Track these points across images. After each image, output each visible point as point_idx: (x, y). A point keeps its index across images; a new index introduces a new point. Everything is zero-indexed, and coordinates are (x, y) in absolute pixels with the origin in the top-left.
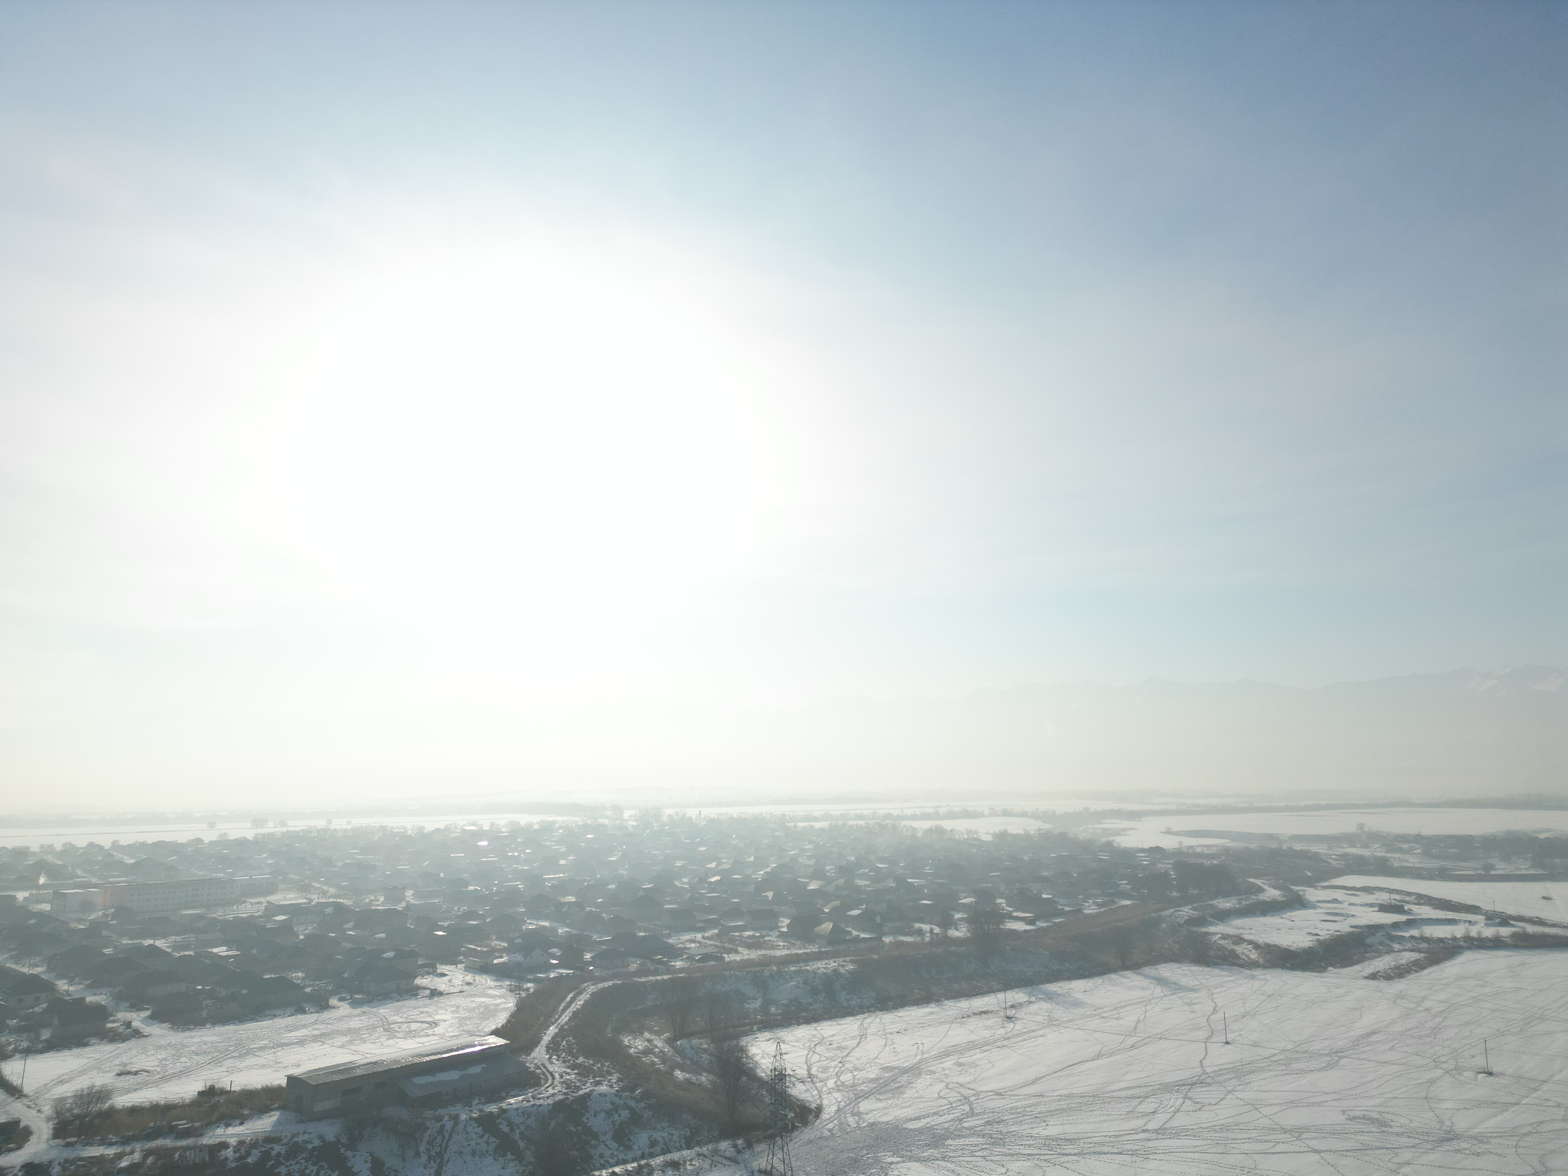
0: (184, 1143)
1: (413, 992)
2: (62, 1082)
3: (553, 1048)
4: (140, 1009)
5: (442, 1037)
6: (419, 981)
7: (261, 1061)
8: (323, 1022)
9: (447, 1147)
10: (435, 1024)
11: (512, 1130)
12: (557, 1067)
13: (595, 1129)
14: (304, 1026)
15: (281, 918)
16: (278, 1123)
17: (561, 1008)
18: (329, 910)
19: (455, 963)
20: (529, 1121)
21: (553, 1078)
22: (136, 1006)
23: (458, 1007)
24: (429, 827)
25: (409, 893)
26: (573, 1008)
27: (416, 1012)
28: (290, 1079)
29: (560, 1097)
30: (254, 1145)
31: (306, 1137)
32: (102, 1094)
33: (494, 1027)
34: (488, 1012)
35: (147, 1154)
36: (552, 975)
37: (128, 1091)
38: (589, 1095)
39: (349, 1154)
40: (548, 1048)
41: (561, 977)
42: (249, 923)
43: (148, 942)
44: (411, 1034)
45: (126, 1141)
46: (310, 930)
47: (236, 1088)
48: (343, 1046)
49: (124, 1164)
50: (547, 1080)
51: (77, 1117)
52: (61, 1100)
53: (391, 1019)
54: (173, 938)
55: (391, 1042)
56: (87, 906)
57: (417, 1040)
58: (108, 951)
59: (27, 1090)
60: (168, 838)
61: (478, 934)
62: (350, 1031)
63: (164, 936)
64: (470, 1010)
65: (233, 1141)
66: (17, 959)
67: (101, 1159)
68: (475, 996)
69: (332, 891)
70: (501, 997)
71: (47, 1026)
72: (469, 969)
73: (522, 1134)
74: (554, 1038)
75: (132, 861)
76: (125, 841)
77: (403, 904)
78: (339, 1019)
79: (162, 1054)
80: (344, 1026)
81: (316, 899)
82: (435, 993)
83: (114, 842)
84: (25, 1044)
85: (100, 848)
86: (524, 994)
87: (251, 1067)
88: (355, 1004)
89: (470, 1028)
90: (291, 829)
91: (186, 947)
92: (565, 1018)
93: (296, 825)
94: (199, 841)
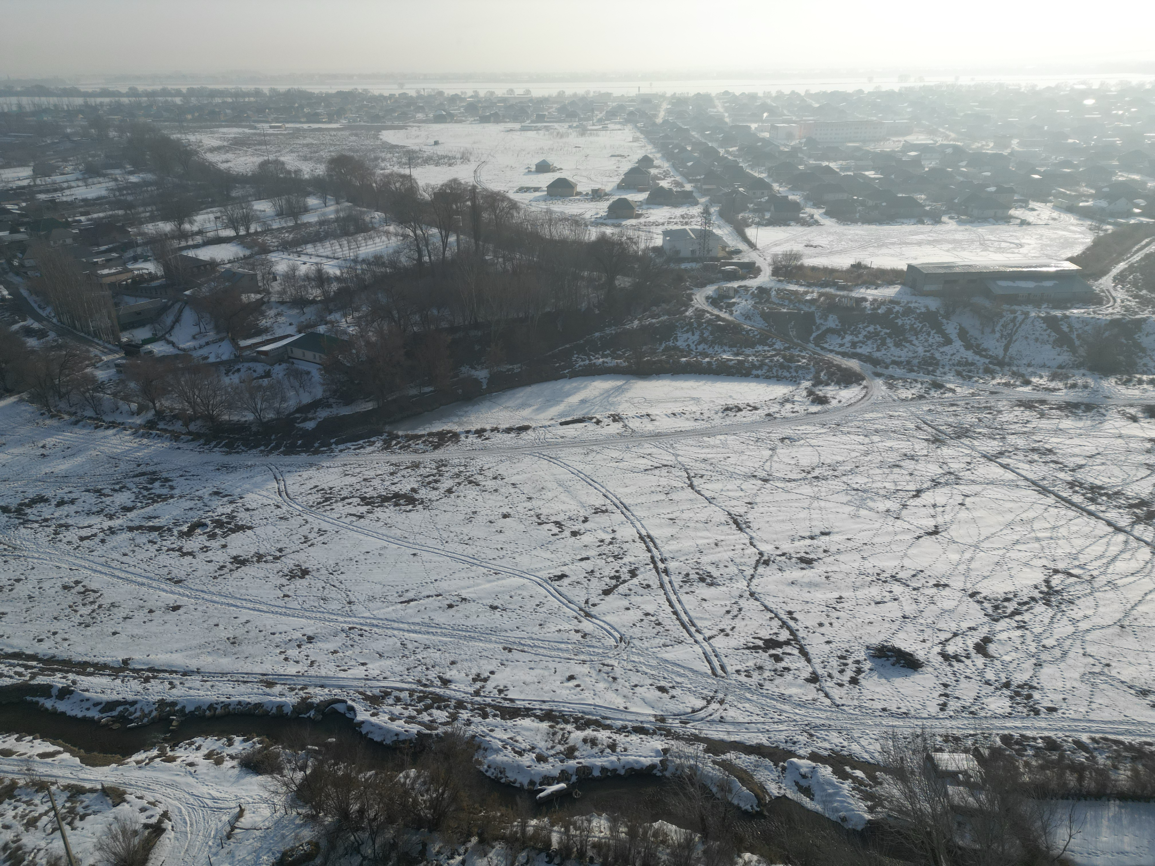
0: (841, 293)
1: (1007, 220)
2: (776, 245)
3: (1120, 279)
4: (819, 208)
5: (1025, 256)
6: (1012, 212)
7: (891, 251)
8: (935, 232)
9: (1016, 331)
10: (1021, 246)
11: (1071, 331)
12: (1120, 294)
13: (1144, 345)
14: (922, 233)
15: (913, 153)
16: (899, 293)
17: (1135, 249)
18: (949, 151)
19: (1045, 201)
20: (1087, 328)
21: (1115, 301)
22: (817, 205)
23: (1042, 236)
24: (1041, 85)
25: (1015, 142)
26: (1146, 251)
27: (1007, 234)
28: (910, 267)
29: (1118, 317)
30: (883, 303)
31: (916, 305)
32: (796, 256)
33: (1070, 255)
34: (1067, 243)
35: (821, 295)
36: (1132, 221)
37: (811, 257)
38: (1144, 320)
39: (944, 321)
40: (1115, 279)
41: (1140, 225)
42: (889, 156)
43: (825, 164)
44: (1000, 250)
45: (809, 285)
46: (934, 164)
47: (874, 266)
48: (948, 251)
49: (808, 298)
50: (1108, 302)
51: (784, 266)
52: (776, 255)
53: (986, 237)
54: (840, 162)
55: (984, 253)
56: (790, 136)
57: (1005, 255)
58: (801, 167)
59: (758, 246)
60: (841, 88)
61: (1070, 180)
62: (954, 241)
63: (835, 160)
64: (1051, 240)
65: (870, 298)
66: (752, 167)
67: (796, 293)
68: (1058, 229)
69: (953, 135)
70: (1080, 233)
71: (768, 211)
72: (1057, 208)
73: (1079, 336)
74: (1122, 272)
75: (817, 105)
76: (814, 90)
77: (1009, 151)
78: (948, 232)
79: (831, 238)
80: (950, 237)
81: (940, 141)
82: (1024, 223)
83: (807, 91)
84: (757, 220)
85: (798, 95)
86: (1101, 234)
87: (884, 255)
88: (961, 222)
89: (1049, 253)
90: (927, 84)
91: (848, 169)
92: (1137, 258)
93: (931, 81)
94: (860, 91)
